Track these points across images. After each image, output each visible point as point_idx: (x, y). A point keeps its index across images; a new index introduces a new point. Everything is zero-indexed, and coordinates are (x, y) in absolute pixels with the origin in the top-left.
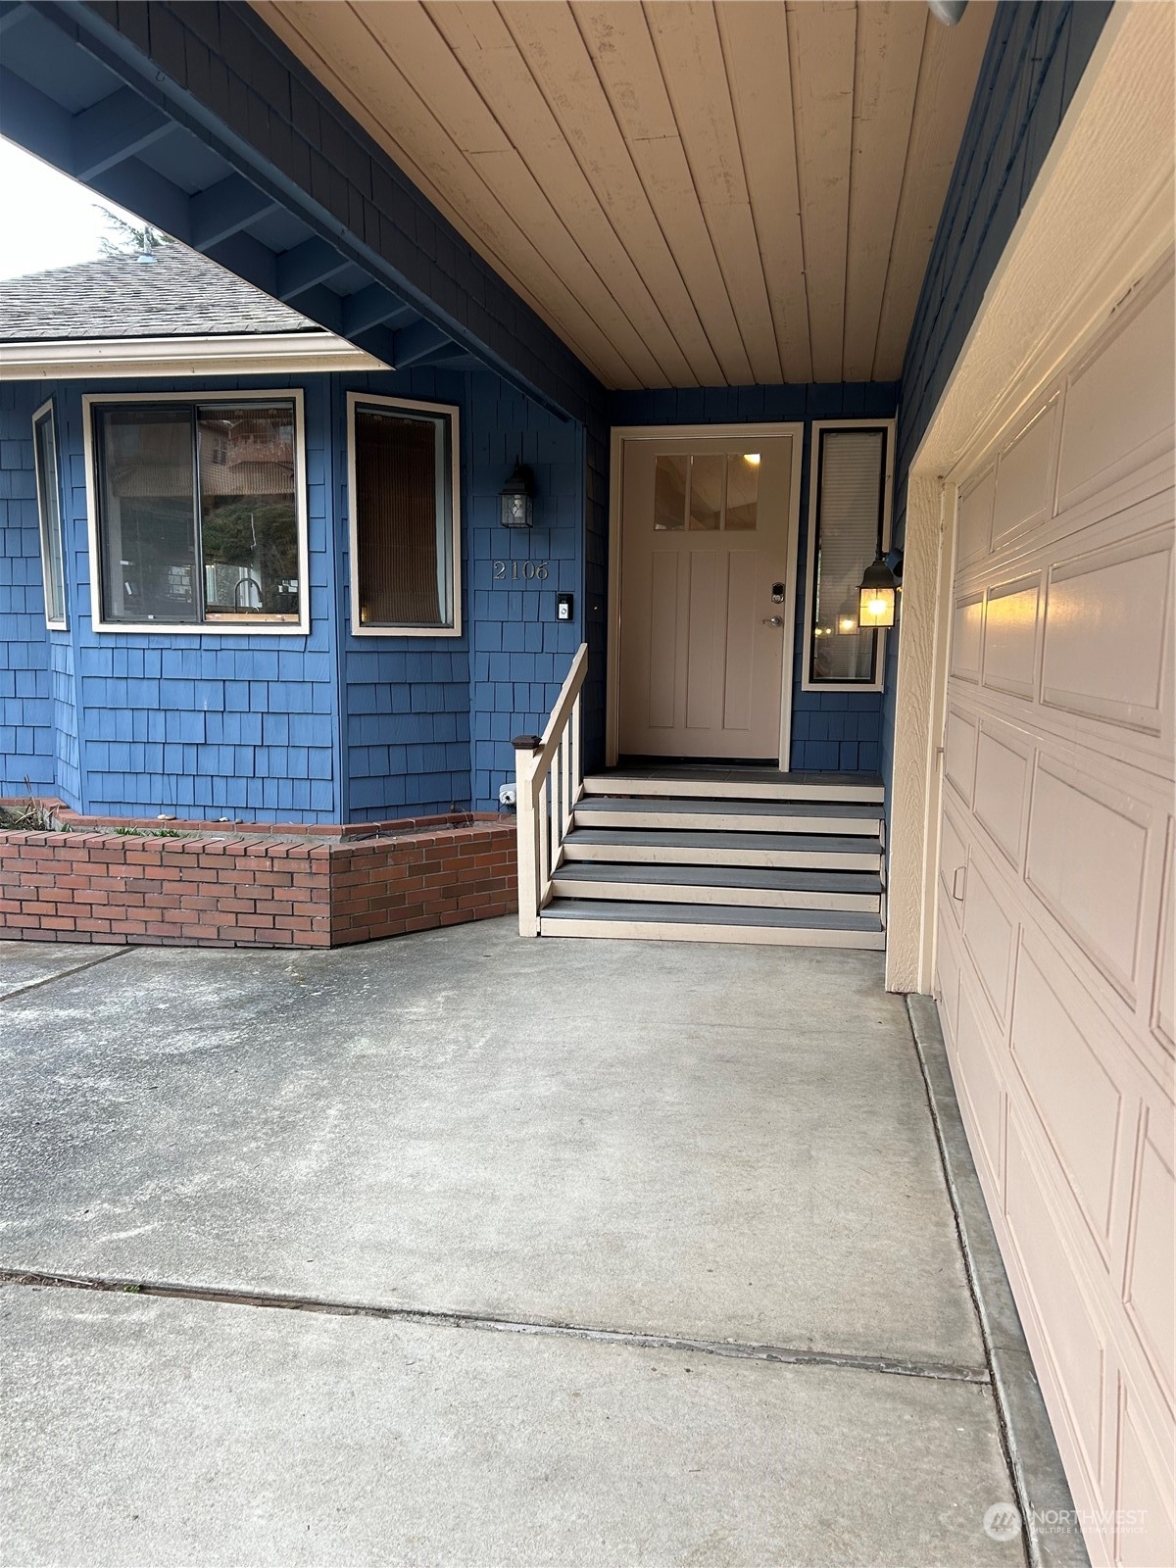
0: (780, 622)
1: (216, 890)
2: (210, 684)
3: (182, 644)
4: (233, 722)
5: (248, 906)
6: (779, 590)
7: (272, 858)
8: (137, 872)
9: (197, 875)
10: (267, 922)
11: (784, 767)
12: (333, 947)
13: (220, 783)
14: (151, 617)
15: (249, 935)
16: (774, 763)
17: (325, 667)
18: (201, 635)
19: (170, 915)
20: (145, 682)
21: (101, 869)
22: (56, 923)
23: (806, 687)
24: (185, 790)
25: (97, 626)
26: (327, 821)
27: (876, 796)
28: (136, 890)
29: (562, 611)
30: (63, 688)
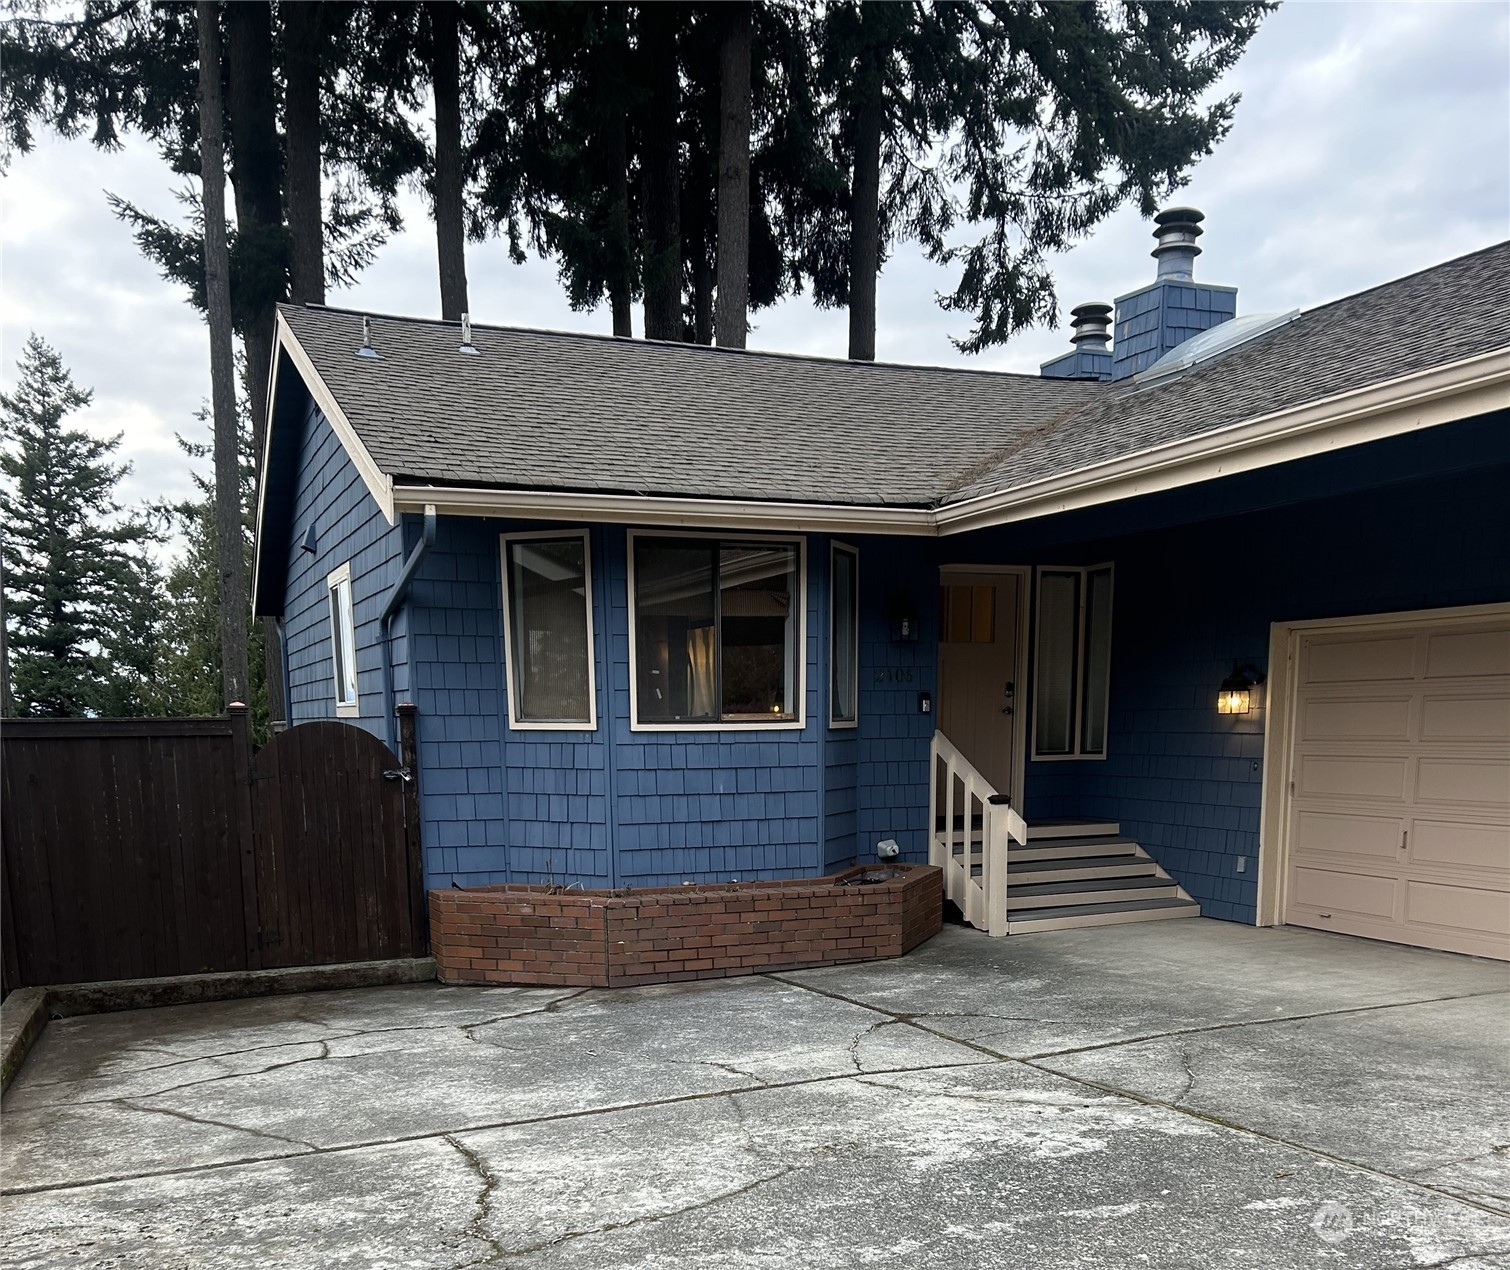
0: (1010, 711)
1: (821, 924)
2: (724, 772)
3: (705, 739)
4: (742, 802)
5: (844, 933)
6: (1010, 687)
7: (863, 895)
8: (762, 917)
9: (808, 914)
10: (858, 943)
12: (903, 955)
13: (730, 853)
14: (678, 718)
15: (845, 954)
17: (813, 754)
18: (719, 732)
19: (789, 946)
20: (671, 772)
21: (734, 918)
22: (697, 965)
23: (1034, 758)
24: (702, 860)
25: (635, 726)
26: (811, 875)
27: (1113, 828)
28: (762, 930)
29: (925, 706)
30: (549, 782)
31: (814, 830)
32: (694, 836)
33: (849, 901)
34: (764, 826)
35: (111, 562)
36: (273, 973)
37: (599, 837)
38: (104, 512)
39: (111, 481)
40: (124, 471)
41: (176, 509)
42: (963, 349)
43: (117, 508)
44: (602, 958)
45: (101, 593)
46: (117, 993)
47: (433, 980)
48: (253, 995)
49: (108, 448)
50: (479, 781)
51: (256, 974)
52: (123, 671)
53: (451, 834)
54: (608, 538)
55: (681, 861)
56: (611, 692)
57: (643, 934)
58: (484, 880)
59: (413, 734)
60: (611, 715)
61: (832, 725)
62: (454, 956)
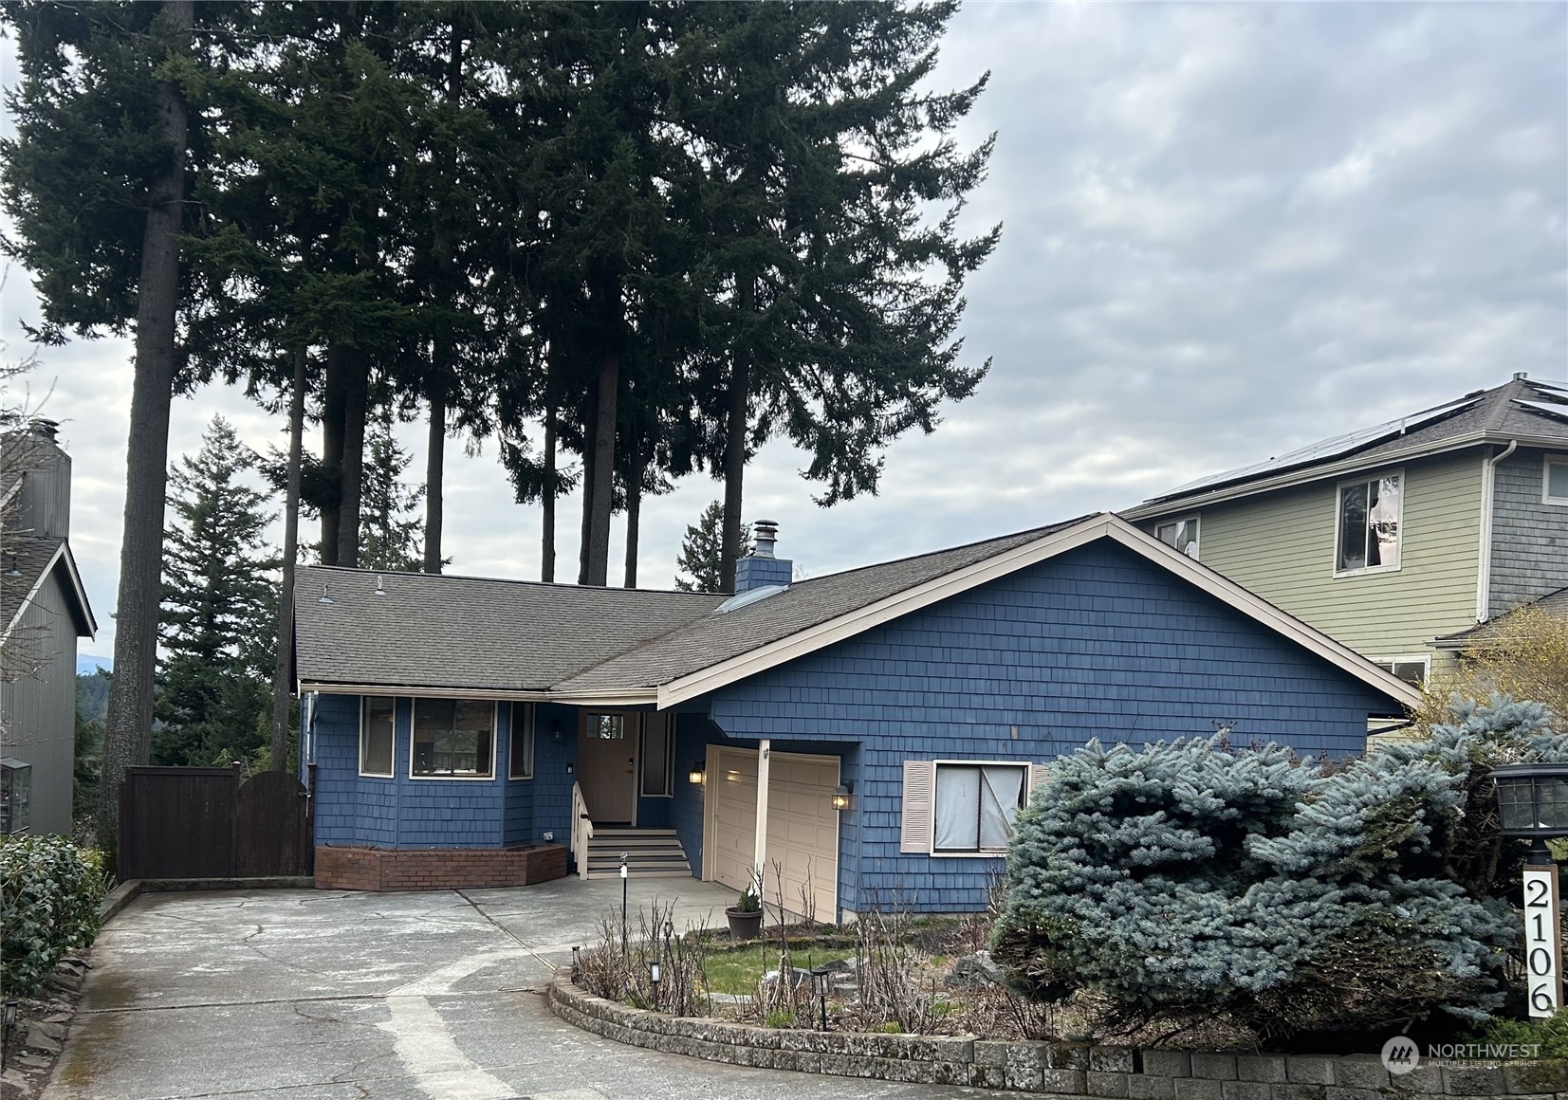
0: (632, 772)
3: (445, 784)
4: (462, 811)
5: (497, 874)
6: (631, 760)
8: (456, 864)
11: (634, 824)
12: (527, 885)
14: (433, 774)
15: (497, 883)
16: (630, 823)
17: (499, 792)
18: (452, 781)
19: (469, 878)
20: (428, 798)
21: (447, 864)
22: (437, 884)
23: (642, 795)
24: (441, 838)
25: (411, 777)
26: (496, 847)
27: (674, 832)
28: (456, 870)
29: (570, 770)
30: (373, 799)
31: (498, 826)
32: (438, 826)
33: (500, 859)
34: (473, 823)
35: (256, 585)
36: (240, 879)
37: (392, 825)
38: (255, 547)
39: (263, 524)
40: (273, 517)
41: (311, 547)
42: (820, 504)
43: (265, 545)
44: (378, 878)
45: (245, 608)
46: (171, 884)
47: (311, 887)
48: (230, 889)
49: (263, 500)
50: (343, 798)
51: (232, 879)
52: (251, 672)
53: (328, 821)
54: (403, 703)
55: (431, 837)
56: (402, 762)
57: (398, 869)
58: (342, 842)
59: (314, 777)
60: (402, 772)
61: (510, 779)
62: (321, 875)
